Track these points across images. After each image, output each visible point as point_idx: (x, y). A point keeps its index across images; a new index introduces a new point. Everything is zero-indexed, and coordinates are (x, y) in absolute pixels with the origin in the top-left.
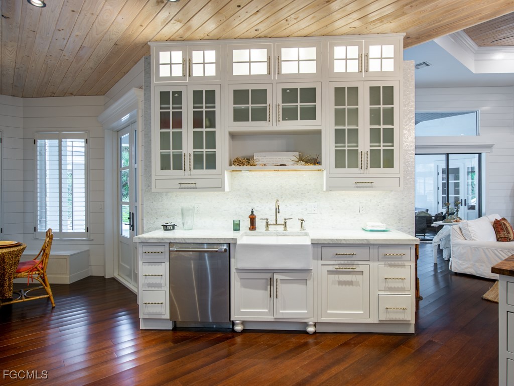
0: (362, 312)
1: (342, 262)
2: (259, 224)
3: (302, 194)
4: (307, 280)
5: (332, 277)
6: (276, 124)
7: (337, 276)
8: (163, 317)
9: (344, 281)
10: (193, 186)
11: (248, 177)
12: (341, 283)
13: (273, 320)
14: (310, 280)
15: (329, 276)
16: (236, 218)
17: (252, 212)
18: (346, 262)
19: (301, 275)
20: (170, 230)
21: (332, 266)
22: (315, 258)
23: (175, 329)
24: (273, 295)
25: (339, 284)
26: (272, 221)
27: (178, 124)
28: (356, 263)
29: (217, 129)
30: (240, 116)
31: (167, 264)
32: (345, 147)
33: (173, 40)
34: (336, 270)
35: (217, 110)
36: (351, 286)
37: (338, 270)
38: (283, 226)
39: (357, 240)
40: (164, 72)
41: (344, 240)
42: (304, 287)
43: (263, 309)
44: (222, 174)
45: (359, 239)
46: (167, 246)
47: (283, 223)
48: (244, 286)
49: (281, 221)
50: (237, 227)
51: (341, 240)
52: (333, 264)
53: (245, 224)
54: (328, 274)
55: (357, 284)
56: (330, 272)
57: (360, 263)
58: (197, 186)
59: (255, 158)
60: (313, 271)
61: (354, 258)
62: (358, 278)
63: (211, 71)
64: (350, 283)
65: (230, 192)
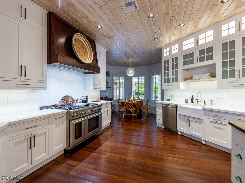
0: (226, 143)
1: (216, 119)
2: (195, 101)
3: (215, 90)
4: (201, 123)
5: (212, 124)
6: (197, 64)
7: (214, 124)
8: (161, 124)
9: (217, 127)
10: (172, 87)
11: (193, 84)
12: (215, 127)
13: (189, 134)
14: (202, 123)
15: (210, 123)
16: (187, 99)
17: (193, 97)
18: (218, 119)
19: (199, 120)
20: (168, 101)
21: (212, 120)
22: (204, 115)
23: (165, 129)
24: (189, 125)
25: (215, 128)
26: (199, 100)
27: (168, 70)
28: (223, 120)
29: (178, 69)
30: (185, 63)
31: (162, 109)
32: (227, 69)
33: (167, 45)
34: (213, 121)
35: (178, 63)
36: (221, 130)
37: (214, 121)
38: (204, 103)
39: (222, 110)
40: (165, 55)
41: (216, 109)
42: (200, 125)
43: (186, 129)
44: (179, 84)
45: (223, 110)
46: (162, 105)
47: (204, 101)
48: (181, 120)
49: (203, 101)
50: (187, 101)
51: (214, 109)
52: (212, 119)
53: (190, 101)
54: (210, 122)
55: (224, 130)
56: (211, 122)
57: (225, 121)
58: (173, 88)
59: (193, 77)
60: (203, 120)
61: (222, 118)
62: (224, 127)
63: (177, 51)
64: (220, 129)
65: (186, 89)
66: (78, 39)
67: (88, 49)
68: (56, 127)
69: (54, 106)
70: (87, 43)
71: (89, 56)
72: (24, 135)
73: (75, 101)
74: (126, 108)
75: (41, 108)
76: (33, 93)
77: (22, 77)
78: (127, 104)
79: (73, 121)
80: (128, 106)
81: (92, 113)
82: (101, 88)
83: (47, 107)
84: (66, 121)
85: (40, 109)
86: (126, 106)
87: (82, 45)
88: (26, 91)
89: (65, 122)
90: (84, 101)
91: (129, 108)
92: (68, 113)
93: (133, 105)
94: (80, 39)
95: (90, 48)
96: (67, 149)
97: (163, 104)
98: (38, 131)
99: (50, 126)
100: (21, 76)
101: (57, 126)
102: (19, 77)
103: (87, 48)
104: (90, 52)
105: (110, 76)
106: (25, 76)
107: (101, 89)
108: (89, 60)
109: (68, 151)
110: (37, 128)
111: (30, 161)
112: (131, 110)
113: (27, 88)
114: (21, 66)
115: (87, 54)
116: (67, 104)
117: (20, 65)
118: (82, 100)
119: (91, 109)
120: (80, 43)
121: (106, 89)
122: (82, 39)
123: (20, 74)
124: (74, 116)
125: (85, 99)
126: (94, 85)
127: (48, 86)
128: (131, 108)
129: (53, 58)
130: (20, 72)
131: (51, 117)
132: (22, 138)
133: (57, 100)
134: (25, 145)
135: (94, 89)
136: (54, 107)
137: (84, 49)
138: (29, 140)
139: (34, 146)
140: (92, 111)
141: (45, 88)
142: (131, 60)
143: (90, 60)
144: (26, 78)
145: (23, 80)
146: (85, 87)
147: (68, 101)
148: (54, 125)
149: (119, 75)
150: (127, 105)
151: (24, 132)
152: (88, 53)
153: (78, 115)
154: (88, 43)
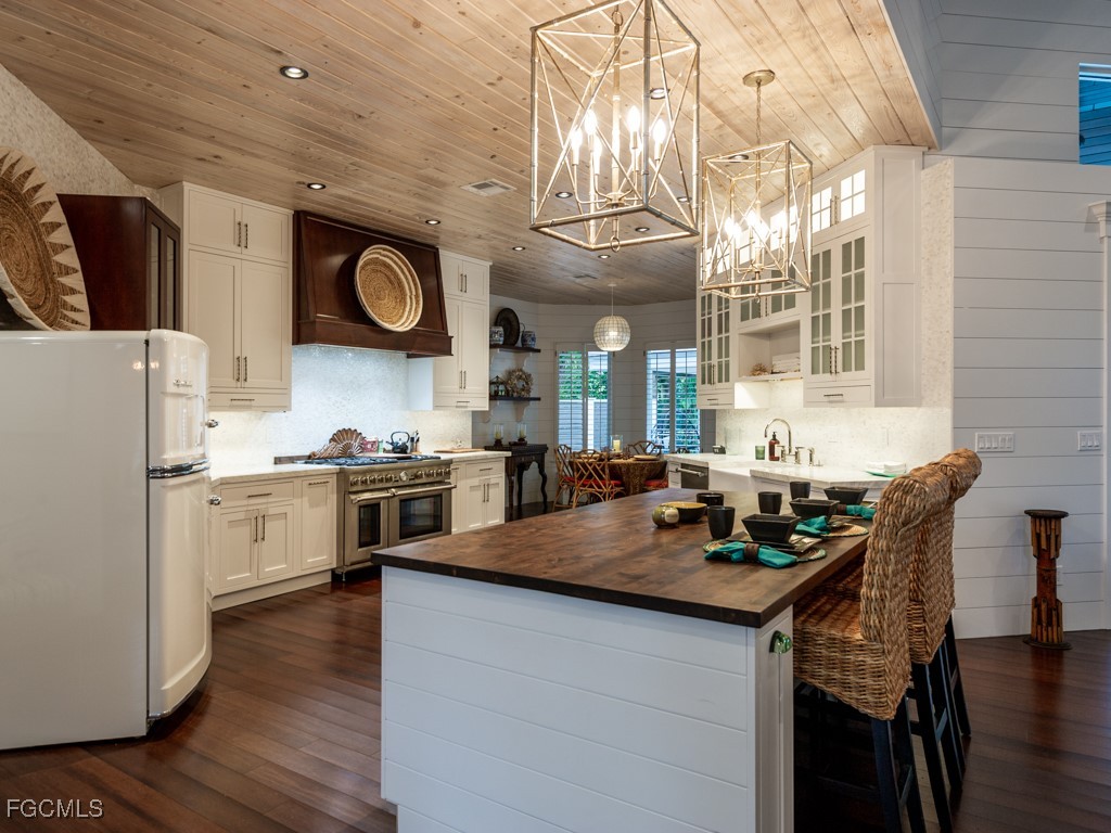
16: (760, 446)
17: (774, 436)
29: (730, 334)
32: (820, 342)
35: (731, 311)
44: (733, 389)
46: (679, 467)
49: (794, 451)
50: (759, 455)
58: (719, 402)
65: (767, 409)
66: (375, 261)
67: (408, 283)
68: (311, 506)
69: (309, 457)
70: (403, 267)
71: (411, 305)
72: (245, 509)
73: (369, 446)
74: (584, 485)
75: (278, 461)
76: (260, 419)
77: (239, 384)
78: (587, 470)
79: (353, 497)
80: (590, 476)
81: (412, 482)
82: (465, 404)
83: (292, 460)
84: (335, 496)
85: (275, 463)
86: (582, 476)
87: (389, 273)
88: (244, 415)
89: (333, 498)
90: (398, 448)
91: (591, 486)
92: (341, 474)
93: (607, 471)
94: (381, 258)
95: (414, 280)
96: (339, 572)
97: (684, 466)
98: (272, 506)
99: (296, 501)
100: (238, 380)
101: (313, 505)
102: (234, 383)
103: (404, 280)
104: (414, 293)
105: (539, 351)
106: (245, 380)
107: (466, 407)
108: (408, 318)
109: (341, 576)
110: (270, 499)
111: (255, 568)
112: (601, 493)
113: (249, 408)
114: (238, 358)
115: (405, 299)
116: (347, 453)
117: (236, 356)
118: (392, 444)
119: (410, 471)
120: (383, 269)
121: (487, 409)
122: (388, 257)
123: (236, 377)
124: (355, 483)
125: (401, 443)
126: (437, 393)
127: (293, 401)
128: (600, 487)
129: (304, 329)
130: (236, 372)
131: (300, 480)
132: (241, 516)
133: (319, 442)
134: (245, 532)
135: (437, 407)
136: (310, 459)
137: (396, 285)
138: (253, 521)
139: (263, 539)
140: (417, 477)
141: (285, 408)
142: (612, 285)
143: (411, 318)
144: (247, 384)
145: (242, 390)
146: (408, 402)
147: (348, 446)
148: (306, 499)
149: (583, 343)
150: (587, 474)
151: (245, 502)
152: (409, 294)
153: (366, 480)
154: (406, 266)
